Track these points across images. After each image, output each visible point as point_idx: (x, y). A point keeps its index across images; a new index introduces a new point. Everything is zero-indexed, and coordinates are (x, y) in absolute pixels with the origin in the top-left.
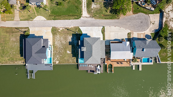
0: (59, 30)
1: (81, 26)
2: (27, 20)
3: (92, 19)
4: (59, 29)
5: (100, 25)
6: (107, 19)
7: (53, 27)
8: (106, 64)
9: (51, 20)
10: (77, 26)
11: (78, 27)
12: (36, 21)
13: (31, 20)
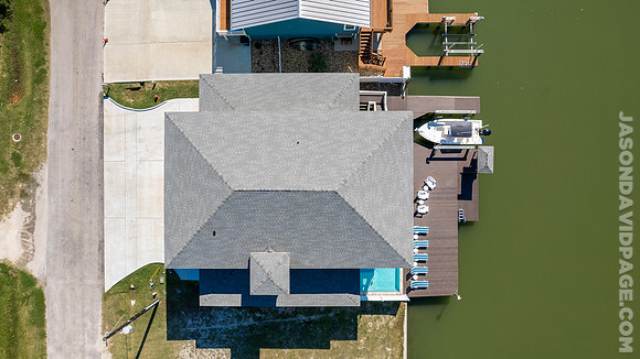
1: (102, 276)
3: (44, 186)
5: (95, 119)
6: (41, 62)
8: (407, 74)
10: (100, 304)
11: (106, 296)
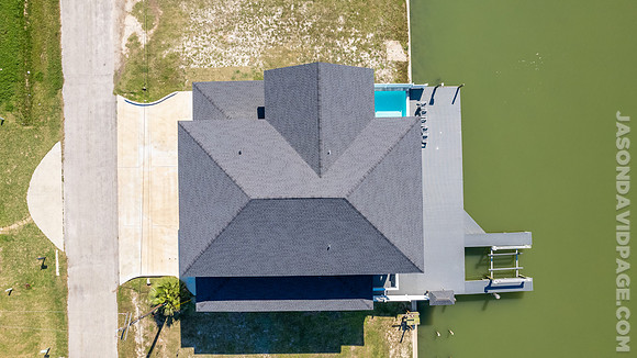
0: (143, 39)
2: (59, 298)
4: (134, 38)
7: (118, 91)
9: (58, 108)
12: (73, 231)
13: (63, 270)
